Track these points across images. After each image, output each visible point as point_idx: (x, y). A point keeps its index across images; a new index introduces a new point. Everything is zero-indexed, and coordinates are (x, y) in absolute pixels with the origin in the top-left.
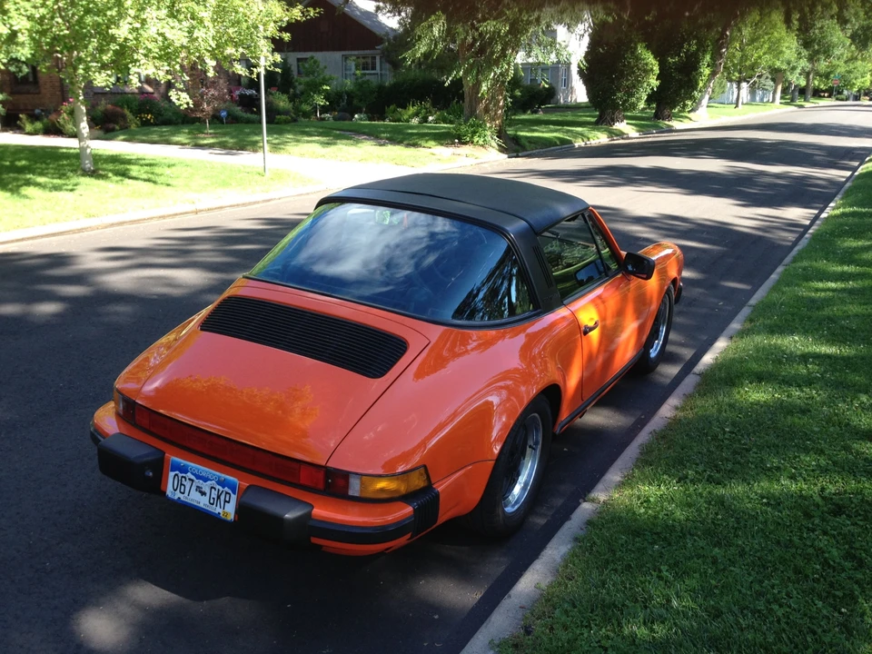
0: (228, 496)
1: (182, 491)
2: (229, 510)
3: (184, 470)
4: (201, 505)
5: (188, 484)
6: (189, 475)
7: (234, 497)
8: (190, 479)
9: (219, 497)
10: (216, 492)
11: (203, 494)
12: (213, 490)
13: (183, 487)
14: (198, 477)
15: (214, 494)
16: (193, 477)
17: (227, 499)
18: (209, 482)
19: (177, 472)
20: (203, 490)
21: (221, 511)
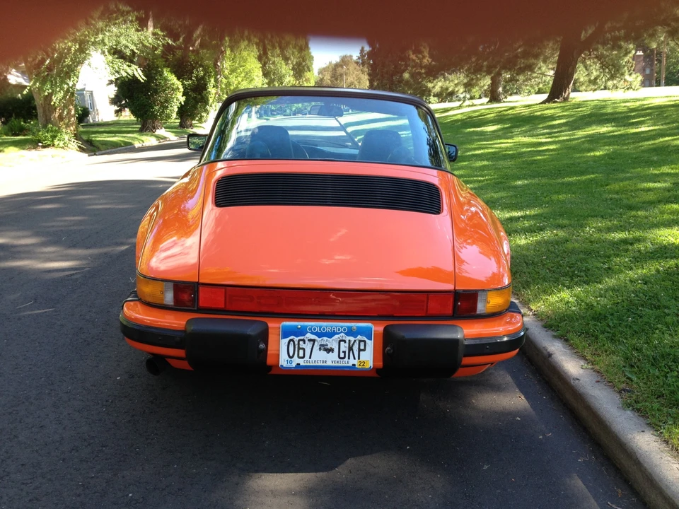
0: (362, 344)
1: (301, 355)
2: (367, 358)
3: (301, 332)
4: (329, 363)
5: (308, 346)
6: (309, 336)
7: (370, 344)
8: (310, 340)
9: (351, 349)
10: (347, 345)
11: (330, 350)
12: (342, 343)
13: (301, 352)
14: (320, 335)
15: (344, 347)
16: (313, 337)
17: (362, 347)
18: (336, 336)
19: (292, 337)
20: (329, 347)
21: (356, 362)
